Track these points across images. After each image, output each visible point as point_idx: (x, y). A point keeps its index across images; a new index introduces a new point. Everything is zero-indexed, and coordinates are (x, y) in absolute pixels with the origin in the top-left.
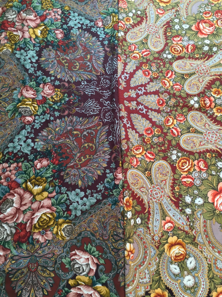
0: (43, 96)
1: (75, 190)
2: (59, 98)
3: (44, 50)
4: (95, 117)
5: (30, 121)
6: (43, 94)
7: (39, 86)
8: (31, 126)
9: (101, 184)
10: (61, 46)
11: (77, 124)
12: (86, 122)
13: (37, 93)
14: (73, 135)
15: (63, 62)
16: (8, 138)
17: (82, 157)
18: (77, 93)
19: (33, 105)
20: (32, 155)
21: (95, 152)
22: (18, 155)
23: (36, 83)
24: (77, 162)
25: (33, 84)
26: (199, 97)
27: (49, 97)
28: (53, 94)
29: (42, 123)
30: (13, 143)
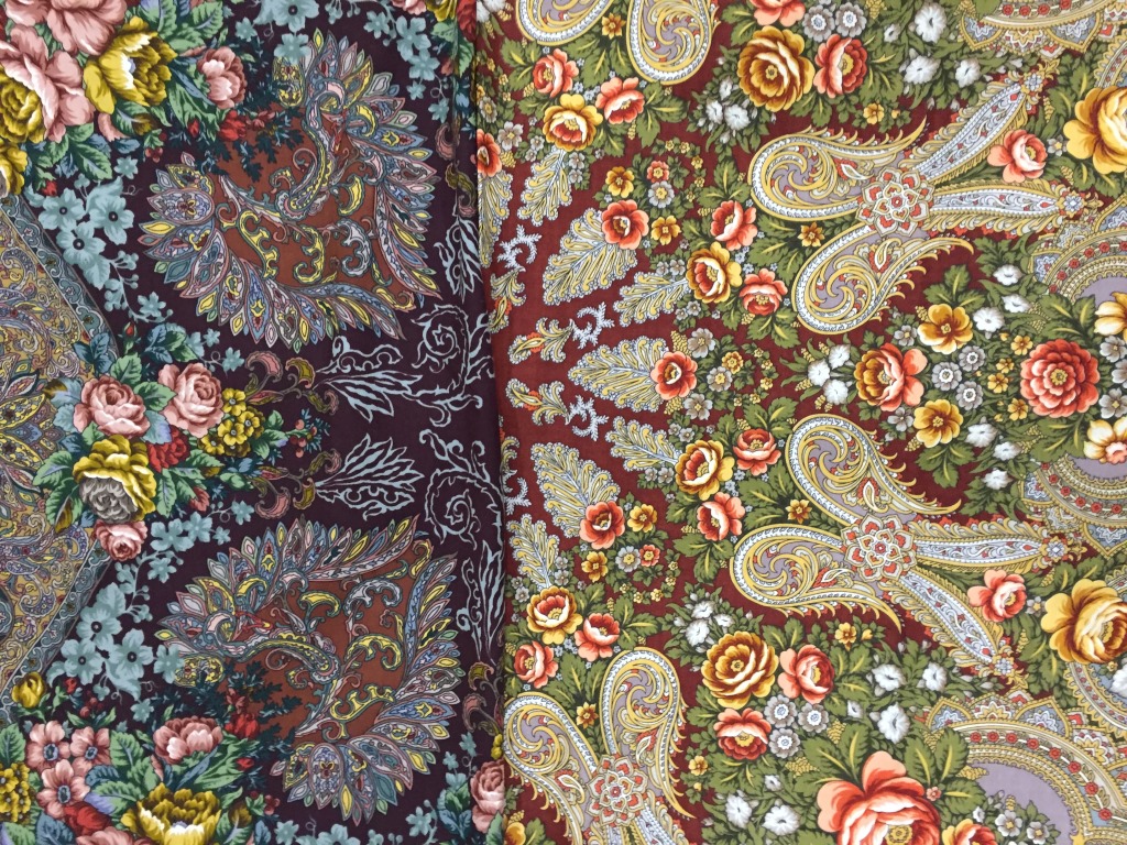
0: (172, 429)
1: (328, 830)
2: (245, 433)
3: (160, 173)
4: (397, 523)
5: (130, 545)
6: (172, 418)
7: (156, 378)
8: (136, 570)
9: (426, 811)
10: (236, 145)
11: (318, 561)
12: (357, 549)
13: (148, 409)
14: (305, 611)
15: (255, 239)
16: (58, 617)
17: (350, 692)
18: (319, 406)
19: (136, 468)
20: (147, 701)
21: (401, 676)
22: (96, 696)
23: (143, 363)
24: (335, 715)
25: (131, 365)
26: (854, 349)
27: (201, 433)
28: (218, 418)
29: (180, 554)
30: (79, 640)
